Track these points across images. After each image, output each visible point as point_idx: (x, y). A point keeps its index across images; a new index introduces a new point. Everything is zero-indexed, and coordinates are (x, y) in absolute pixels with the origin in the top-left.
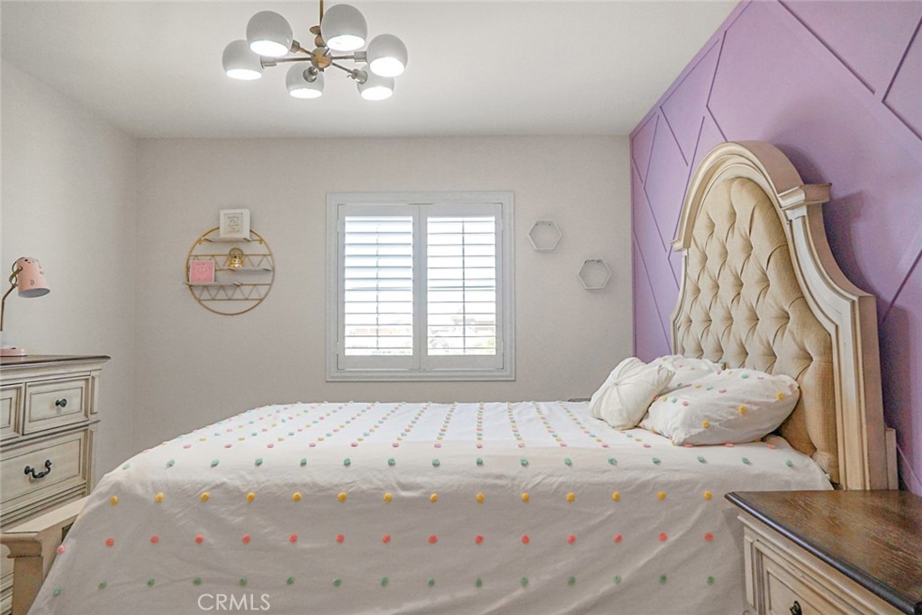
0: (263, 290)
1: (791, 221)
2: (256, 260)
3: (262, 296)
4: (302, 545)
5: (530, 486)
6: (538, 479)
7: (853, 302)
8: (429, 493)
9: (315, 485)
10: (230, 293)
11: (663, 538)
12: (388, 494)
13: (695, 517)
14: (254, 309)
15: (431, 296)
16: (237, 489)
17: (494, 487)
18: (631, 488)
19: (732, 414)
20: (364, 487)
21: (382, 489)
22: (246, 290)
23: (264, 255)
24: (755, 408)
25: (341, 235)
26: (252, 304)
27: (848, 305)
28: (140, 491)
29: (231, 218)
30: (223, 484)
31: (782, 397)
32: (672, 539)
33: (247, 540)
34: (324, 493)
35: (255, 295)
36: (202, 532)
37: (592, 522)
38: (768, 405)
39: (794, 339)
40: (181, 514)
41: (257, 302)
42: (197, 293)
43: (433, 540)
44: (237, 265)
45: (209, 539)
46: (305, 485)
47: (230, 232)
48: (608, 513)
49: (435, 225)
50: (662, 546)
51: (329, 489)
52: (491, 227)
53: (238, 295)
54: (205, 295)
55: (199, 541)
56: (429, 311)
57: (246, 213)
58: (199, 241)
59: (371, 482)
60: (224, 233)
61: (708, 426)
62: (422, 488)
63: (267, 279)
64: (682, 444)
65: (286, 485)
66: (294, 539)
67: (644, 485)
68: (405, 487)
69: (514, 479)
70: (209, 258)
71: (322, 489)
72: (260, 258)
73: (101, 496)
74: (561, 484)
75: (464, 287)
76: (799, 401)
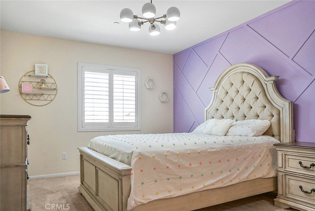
0: (53, 97)
1: (266, 84)
2: (49, 85)
3: (52, 99)
4: (193, 166)
5: (236, 146)
6: (237, 145)
7: (289, 103)
8: (217, 150)
9: (192, 149)
10: (38, 97)
11: (260, 156)
12: (209, 150)
13: (265, 151)
14: (49, 104)
15: (115, 102)
16: (174, 152)
17: (229, 147)
18: (253, 145)
19: (260, 129)
20: (203, 149)
21: (207, 149)
22: (46, 96)
23: (53, 83)
24: (264, 127)
25: (83, 78)
26: (48, 102)
27: (288, 103)
28: (147, 154)
29: (40, 68)
30: (169, 151)
31: (268, 125)
32: (262, 156)
33: (179, 166)
34: (194, 151)
35: (49, 99)
36: (168, 165)
37: (248, 154)
38: (266, 126)
39: (269, 111)
40: (161, 160)
41: (50, 101)
42: (24, 97)
43: (220, 161)
44: (44, 86)
45: (170, 167)
46: (190, 150)
47: (40, 73)
48: (251, 152)
49: (116, 77)
50: (261, 158)
51: (195, 150)
52: (134, 80)
53: (42, 98)
54: (28, 98)
55: (168, 167)
56: (114, 107)
57: (47, 66)
58: (25, 76)
59: (204, 148)
60: (37, 73)
61: (257, 132)
62: (215, 148)
63: (54, 92)
64: (253, 136)
65: (185, 150)
66: (190, 165)
67: (255, 145)
68: (212, 148)
69: (232, 145)
70: (29, 82)
71: (194, 150)
72: (51, 84)
73: (136, 156)
74: (241, 146)
75: (123, 99)
76: (271, 125)
